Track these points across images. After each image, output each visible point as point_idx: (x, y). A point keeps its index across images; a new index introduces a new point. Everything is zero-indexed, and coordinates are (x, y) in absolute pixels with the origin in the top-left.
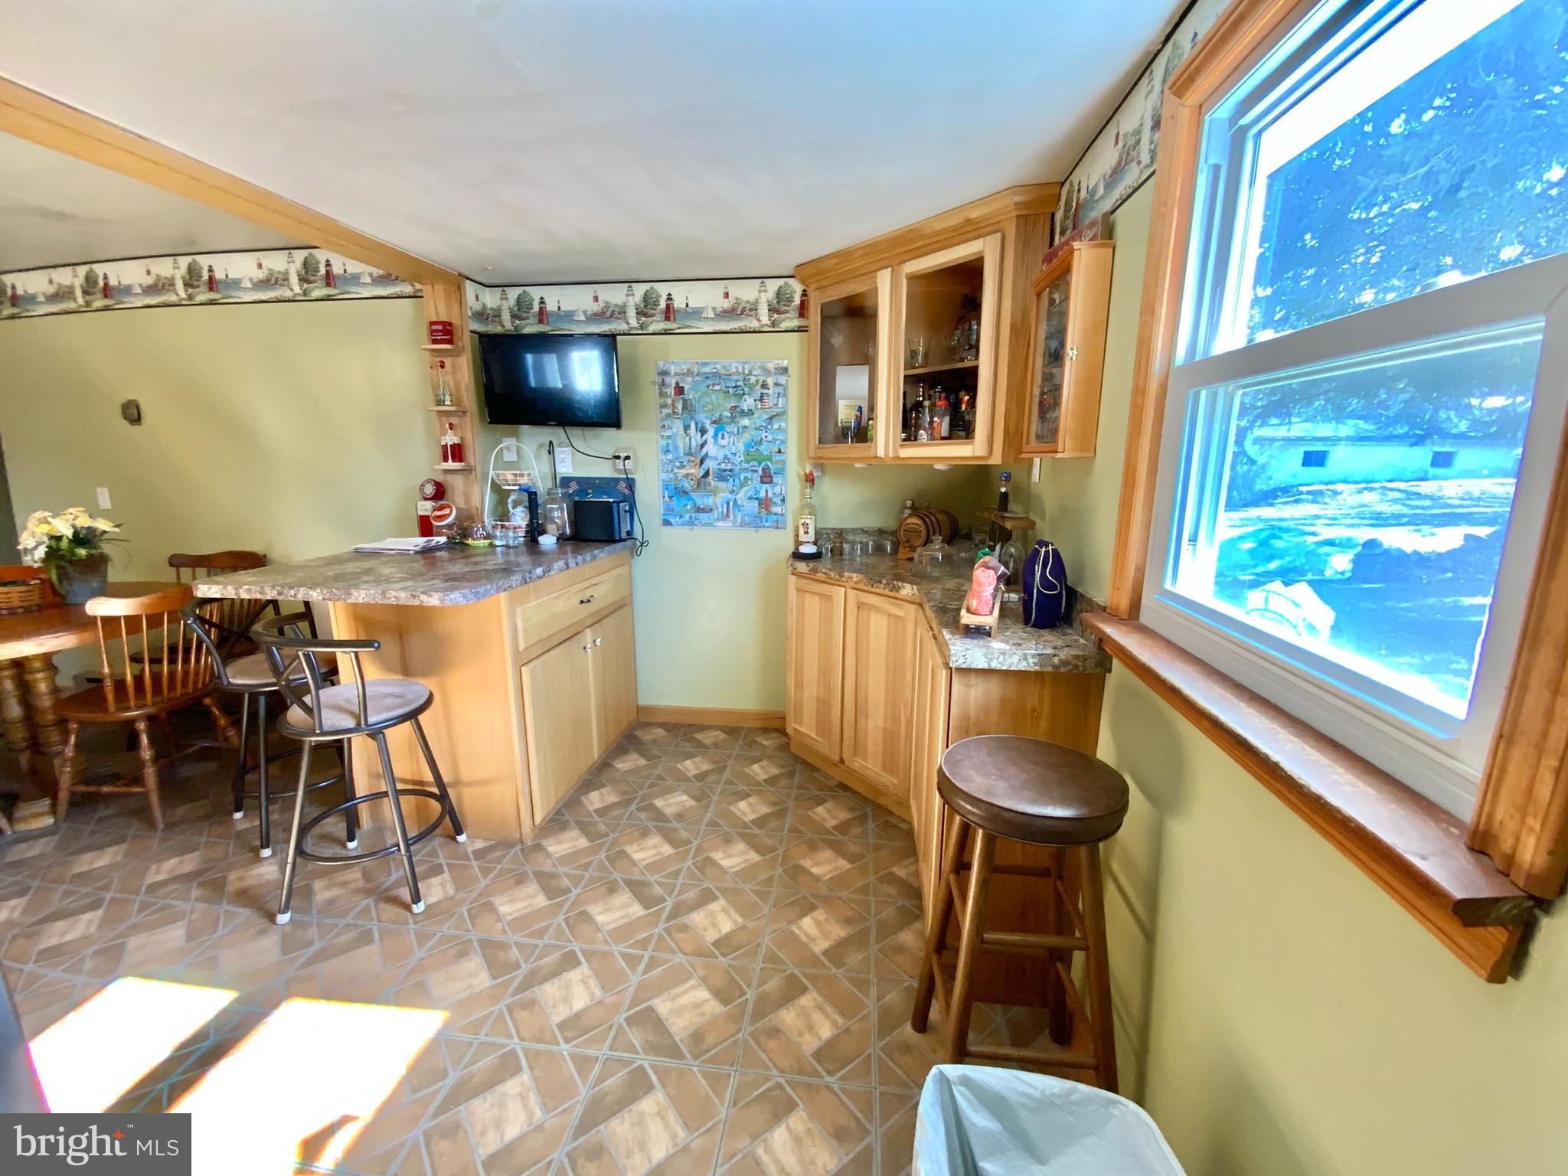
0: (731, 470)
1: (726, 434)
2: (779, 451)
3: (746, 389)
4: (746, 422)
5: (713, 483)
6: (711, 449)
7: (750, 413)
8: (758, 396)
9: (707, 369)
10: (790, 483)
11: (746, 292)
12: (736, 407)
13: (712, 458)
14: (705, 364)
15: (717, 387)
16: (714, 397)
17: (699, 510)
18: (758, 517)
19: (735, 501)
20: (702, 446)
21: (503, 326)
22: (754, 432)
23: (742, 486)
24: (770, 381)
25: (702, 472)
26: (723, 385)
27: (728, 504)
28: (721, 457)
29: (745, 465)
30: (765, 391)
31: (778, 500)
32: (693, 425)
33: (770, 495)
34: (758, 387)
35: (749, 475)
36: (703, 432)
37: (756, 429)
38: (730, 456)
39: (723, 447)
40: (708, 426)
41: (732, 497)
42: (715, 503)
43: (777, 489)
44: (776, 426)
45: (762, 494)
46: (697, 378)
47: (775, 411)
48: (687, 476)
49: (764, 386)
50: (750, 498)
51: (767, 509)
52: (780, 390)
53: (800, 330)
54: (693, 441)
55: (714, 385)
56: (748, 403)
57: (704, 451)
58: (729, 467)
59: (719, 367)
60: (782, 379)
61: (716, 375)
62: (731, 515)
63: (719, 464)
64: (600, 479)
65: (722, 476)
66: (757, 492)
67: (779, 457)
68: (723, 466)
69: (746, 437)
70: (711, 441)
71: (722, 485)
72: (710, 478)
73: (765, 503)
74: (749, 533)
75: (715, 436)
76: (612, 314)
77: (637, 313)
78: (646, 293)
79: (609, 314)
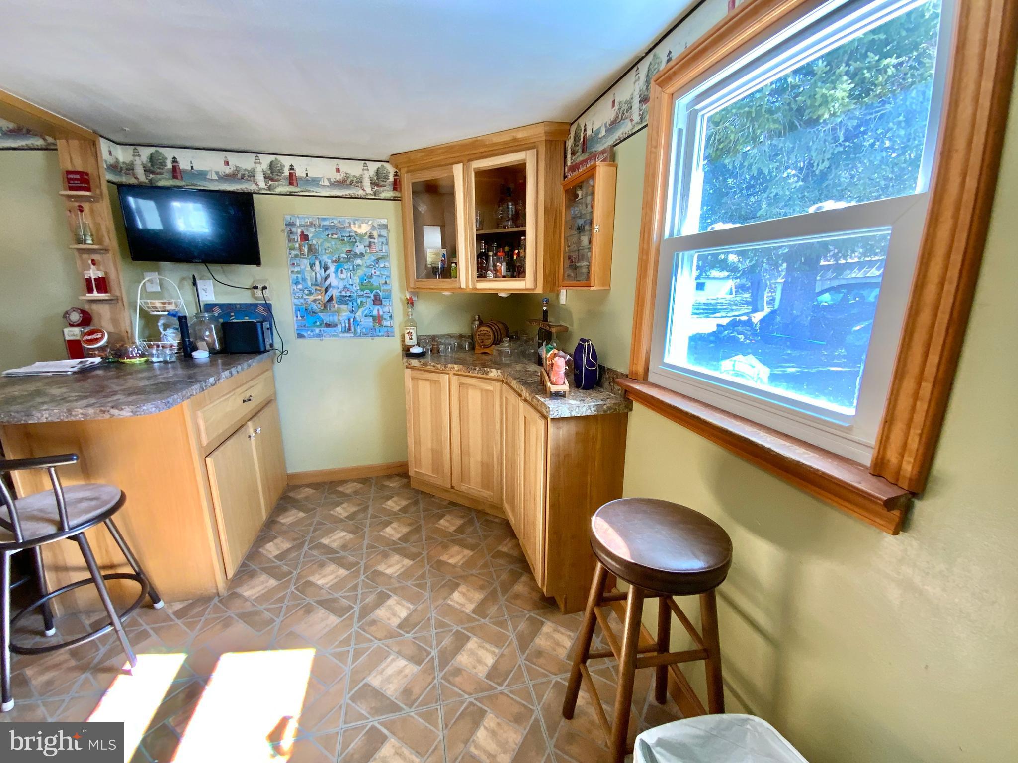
0: (350, 296)
1: (344, 271)
2: (386, 283)
3: (358, 238)
4: (359, 261)
5: (336, 306)
6: (332, 280)
7: (362, 255)
8: (367, 244)
9: (326, 223)
10: (395, 305)
11: (353, 169)
12: (350, 251)
13: (334, 287)
14: (324, 219)
15: (335, 236)
16: (333, 243)
17: (328, 325)
18: (374, 329)
19: (355, 319)
20: (326, 279)
21: (137, 178)
22: (365, 269)
23: (359, 308)
24: (375, 234)
25: (327, 298)
26: (340, 235)
27: (349, 320)
28: (341, 286)
29: (361, 293)
30: (372, 240)
31: (387, 317)
32: (317, 263)
33: (381, 313)
34: (366, 237)
35: (364, 299)
36: (326, 268)
37: (367, 267)
38: (348, 286)
39: (343, 279)
40: (329, 265)
41: (353, 315)
42: (339, 320)
43: (386, 309)
44: (382, 265)
45: (375, 313)
46: (318, 229)
47: (381, 254)
48: (315, 301)
49: (371, 237)
50: (366, 316)
51: (380, 322)
52: (384, 240)
53: (394, 199)
54: (318, 275)
55: (332, 234)
56: (360, 248)
57: (328, 282)
58: (348, 293)
59: (335, 222)
60: (384, 233)
61: (333, 227)
62: (353, 328)
63: (341, 292)
64: (240, 304)
65: (343, 300)
66: (371, 312)
67: (385, 287)
68: (344, 293)
69: (360, 272)
70: (332, 276)
71: (343, 307)
72: (334, 302)
73: (378, 319)
74: (367, 340)
75: (336, 272)
76: (243, 177)
77: (265, 178)
78: (272, 162)
79: (239, 176)
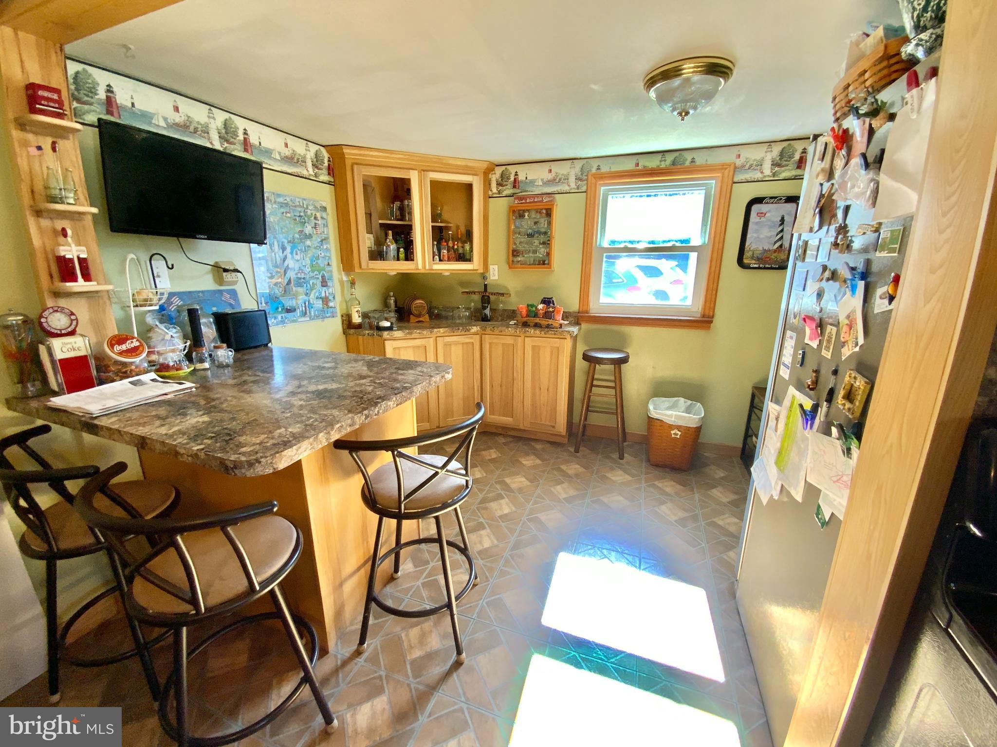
0: (304, 278)
1: (299, 252)
2: (328, 265)
3: (306, 219)
4: (308, 243)
5: (294, 288)
6: (290, 262)
7: (310, 237)
8: (313, 225)
9: (281, 200)
10: (335, 288)
11: (299, 147)
12: (301, 231)
13: (291, 269)
14: (279, 195)
15: (288, 215)
16: (287, 222)
17: (288, 311)
18: (323, 311)
19: (309, 301)
20: (284, 260)
22: (314, 251)
23: (312, 290)
24: (318, 215)
25: (286, 281)
26: (293, 214)
27: (305, 303)
28: (297, 268)
29: (312, 274)
30: (317, 222)
31: (331, 298)
32: (276, 243)
33: (327, 295)
34: (313, 218)
35: (315, 281)
36: (284, 249)
37: (315, 248)
38: (303, 268)
39: (298, 261)
40: (286, 244)
41: (307, 298)
42: (297, 303)
43: (330, 290)
44: (325, 247)
45: (323, 295)
46: (274, 206)
47: (323, 236)
48: (276, 284)
49: (316, 218)
50: (317, 298)
51: (327, 304)
52: (324, 222)
53: (329, 183)
54: (277, 256)
55: (286, 213)
56: (308, 229)
57: (286, 264)
58: (303, 276)
59: (288, 200)
60: (324, 215)
61: (287, 204)
62: (308, 312)
63: (296, 274)
64: (203, 292)
65: (300, 283)
66: (320, 293)
67: (328, 269)
68: (299, 276)
69: (310, 254)
70: (289, 256)
71: (300, 289)
72: (292, 284)
73: (325, 300)
74: (318, 322)
75: (292, 253)
76: (196, 130)
77: (220, 137)
78: (226, 120)
79: (192, 129)
